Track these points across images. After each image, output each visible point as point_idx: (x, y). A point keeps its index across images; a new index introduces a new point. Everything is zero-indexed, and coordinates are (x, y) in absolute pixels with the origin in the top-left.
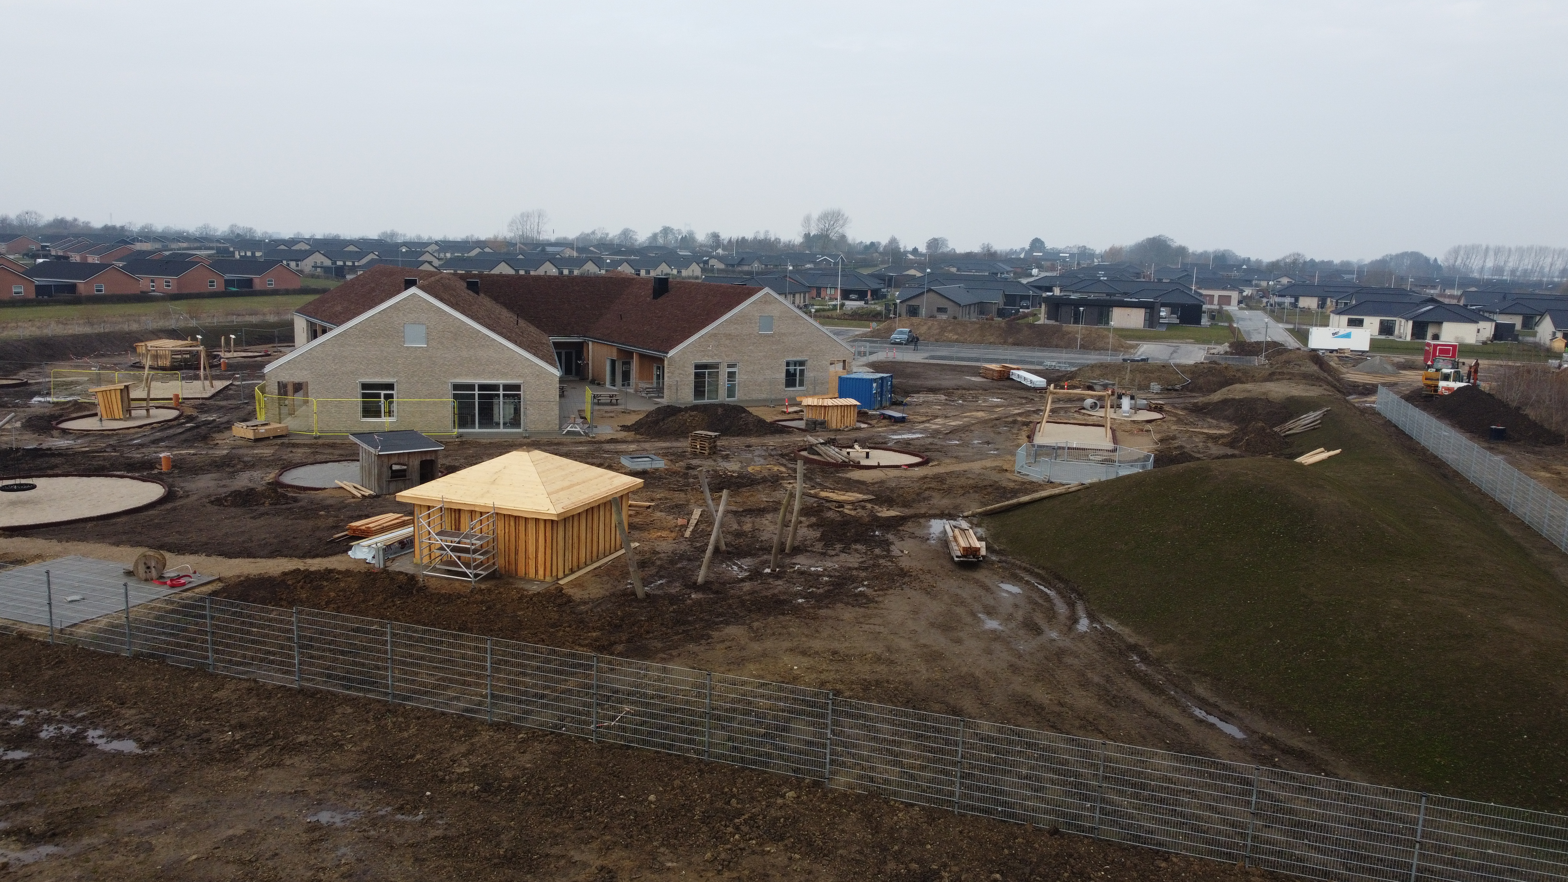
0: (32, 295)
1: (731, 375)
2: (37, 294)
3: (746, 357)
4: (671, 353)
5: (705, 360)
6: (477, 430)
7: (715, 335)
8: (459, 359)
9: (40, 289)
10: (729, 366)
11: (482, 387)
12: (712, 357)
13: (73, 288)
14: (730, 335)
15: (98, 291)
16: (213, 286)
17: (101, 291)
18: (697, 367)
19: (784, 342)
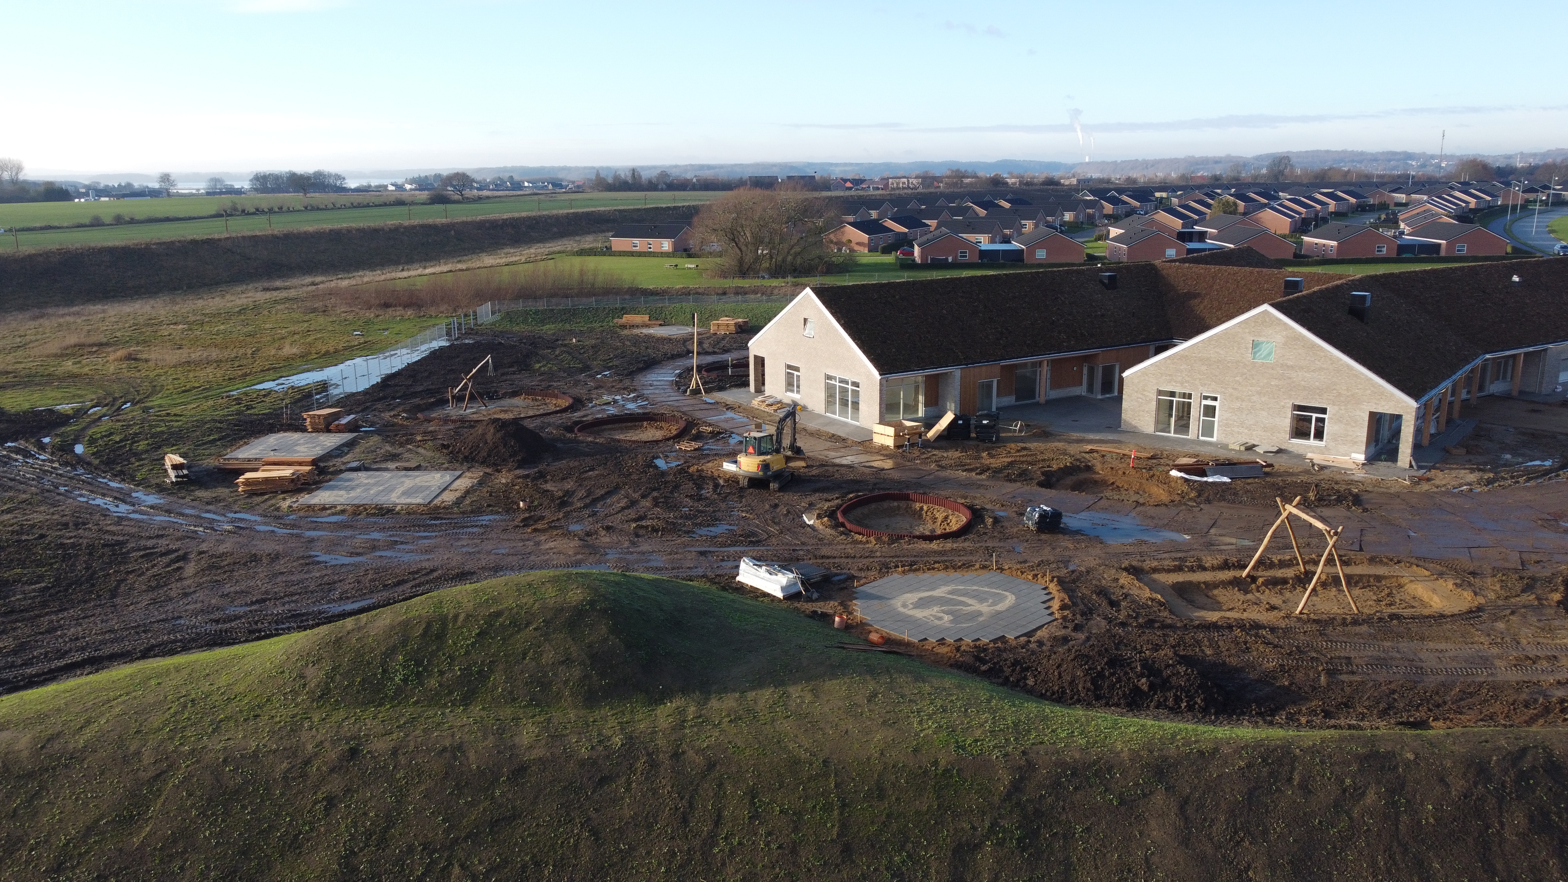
3: (1231, 390)
4: (1131, 371)
5: (1173, 387)
7: (1187, 358)
8: (828, 354)
10: (1206, 398)
11: (840, 380)
12: (1182, 384)
14: (1209, 359)
18: (1162, 393)
19: (1290, 378)
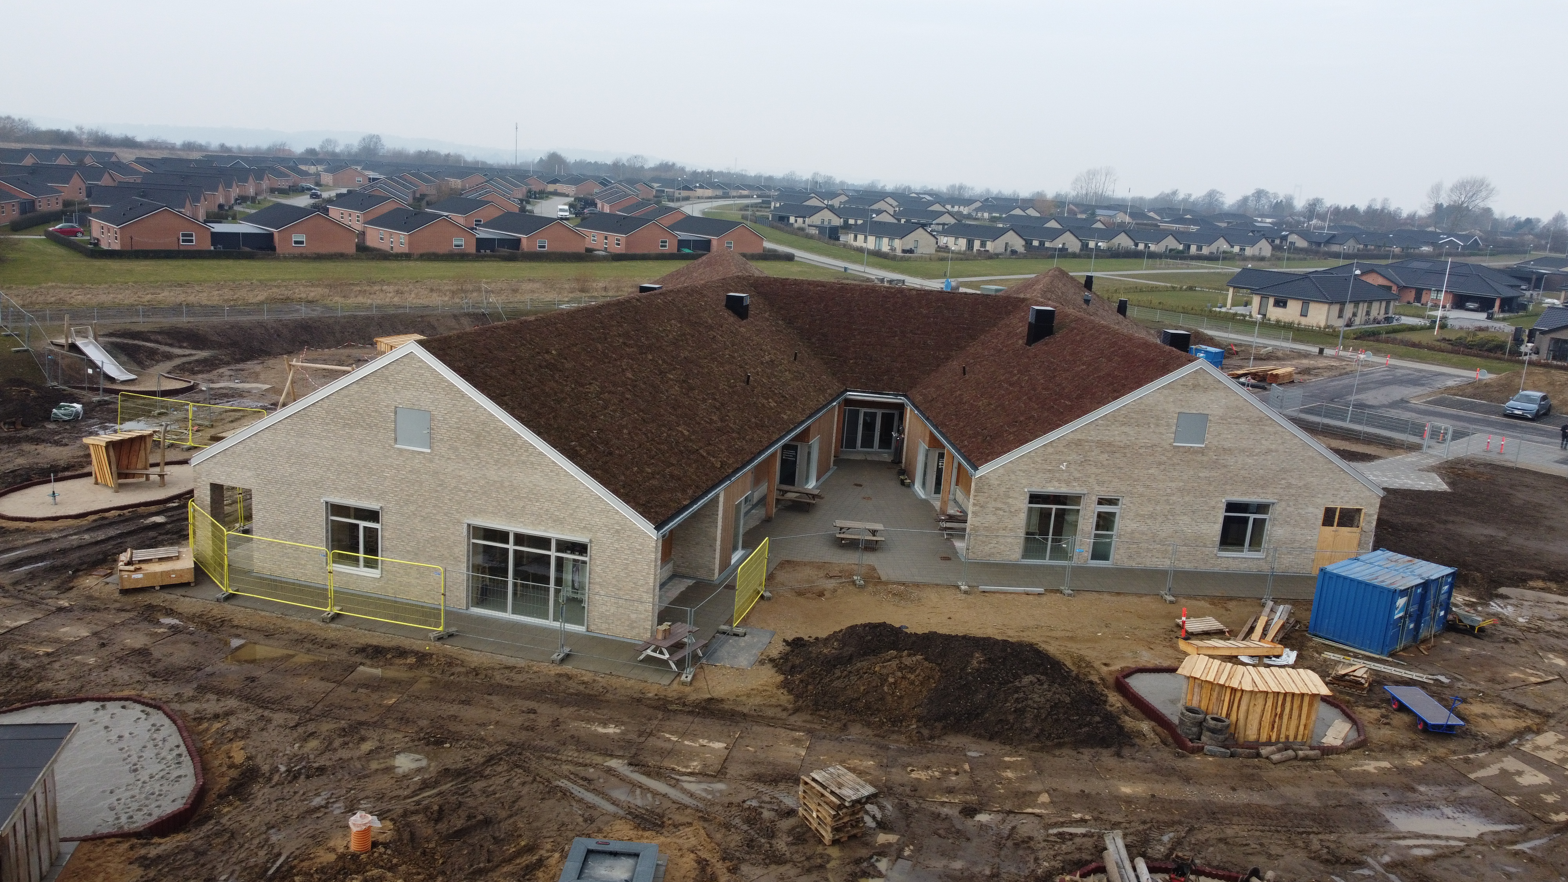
0: (472, 250)
1: (1105, 522)
2: (478, 250)
3: (1141, 489)
4: (984, 470)
5: (1051, 488)
6: (508, 616)
7: (1079, 443)
8: (482, 482)
9: (481, 243)
10: (1101, 502)
11: (520, 539)
12: (1068, 483)
13: (516, 243)
14: (1110, 444)
15: (540, 247)
16: (665, 246)
17: (544, 247)
18: (1034, 498)
19: (1225, 466)
